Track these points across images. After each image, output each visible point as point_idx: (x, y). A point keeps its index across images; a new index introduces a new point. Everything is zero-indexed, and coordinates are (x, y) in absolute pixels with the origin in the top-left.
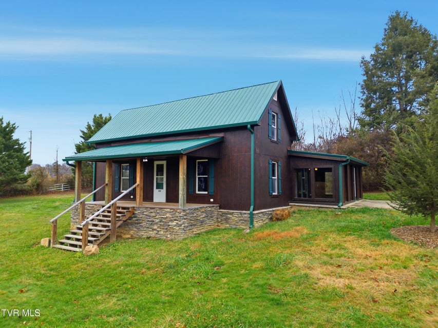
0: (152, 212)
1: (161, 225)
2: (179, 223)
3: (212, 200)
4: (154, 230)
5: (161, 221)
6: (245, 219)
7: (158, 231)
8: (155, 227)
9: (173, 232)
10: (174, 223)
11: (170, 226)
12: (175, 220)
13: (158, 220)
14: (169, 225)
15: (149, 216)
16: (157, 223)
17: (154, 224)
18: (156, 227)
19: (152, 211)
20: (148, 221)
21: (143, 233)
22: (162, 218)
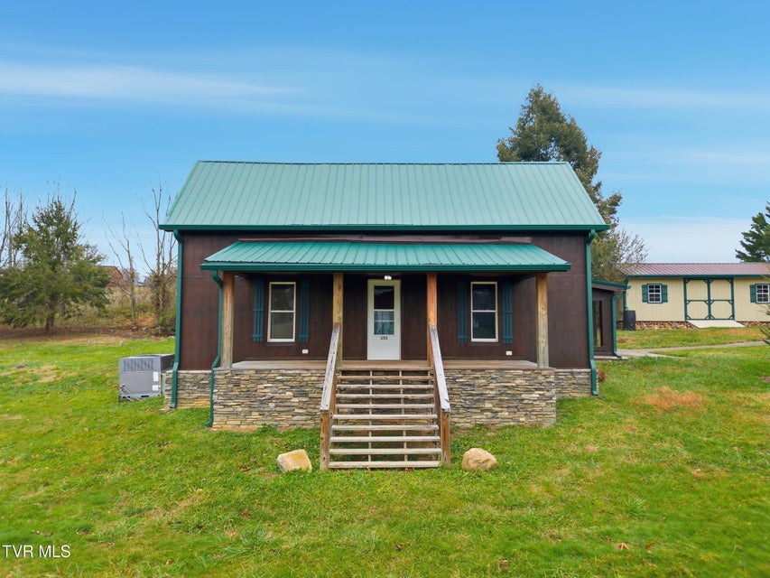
0: (478, 378)
1: (501, 400)
2: (547, 394)
3: (509, 353)
4: (484, 410)
5: (501, 394)
6: (581, 382)
7: (496, 412)
8: (488, 405)
9: (533, 411)
10: (536, 395)
11: (526, 402)
12: (536, 389)
13: (494, 392)
14: (523, 400)
15: (469, 385)
16: (491, 398)
17: (485, 400)
18: (490, 405)
19: (478, 375)
20: (471, 395)
21: (456, 420)
22: (507, 387)
